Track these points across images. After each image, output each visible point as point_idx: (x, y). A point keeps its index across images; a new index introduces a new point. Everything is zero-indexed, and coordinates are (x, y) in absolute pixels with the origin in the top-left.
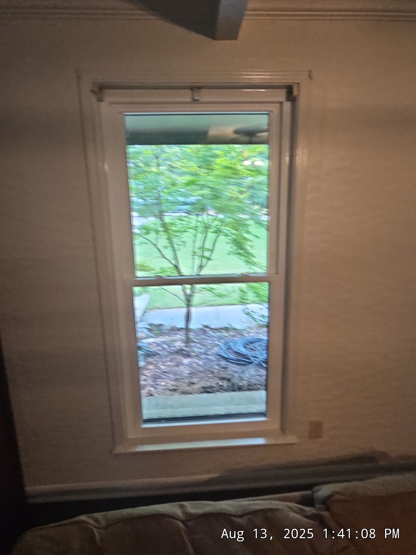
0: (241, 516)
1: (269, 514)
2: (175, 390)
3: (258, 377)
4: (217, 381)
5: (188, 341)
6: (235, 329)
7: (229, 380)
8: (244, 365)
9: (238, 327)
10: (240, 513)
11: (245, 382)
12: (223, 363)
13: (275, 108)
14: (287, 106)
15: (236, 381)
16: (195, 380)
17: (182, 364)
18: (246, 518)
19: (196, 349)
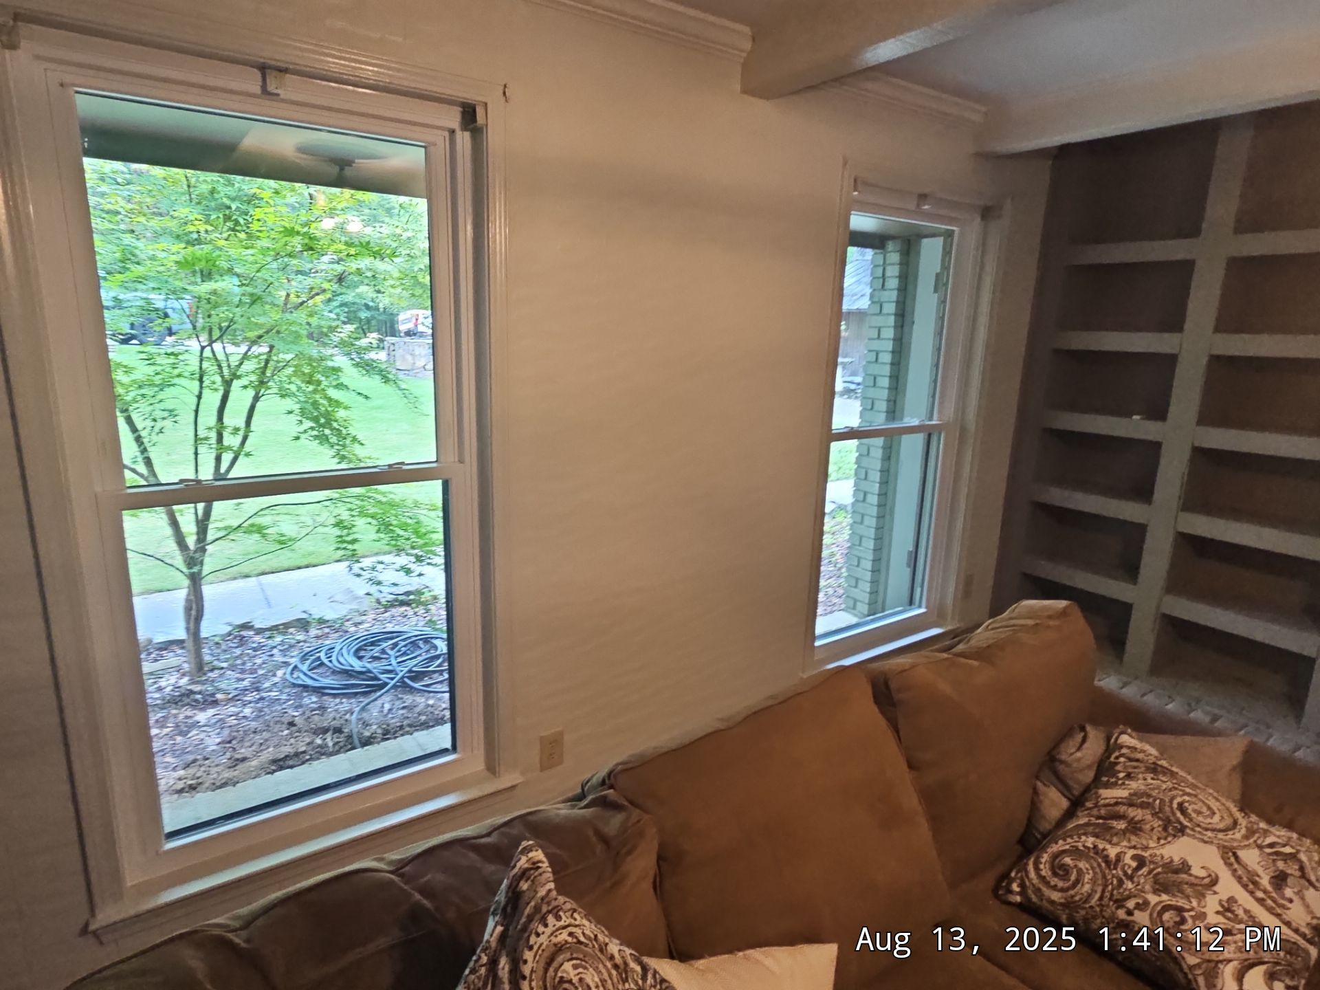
0: (488, 835)
1: (530, 818)
2: (193, 788)
3: (401, 712)
4: (308, 740)
5: (200, 667)
6: (321, 621)
7: (338, 730)
8: (365, 694)
9: (330, 615)
10: (485, 832)
11: (374, 727)
12: (311, 700)
13: (441, 139)
14: (464, 140)
15: (354, 727)
16: (243, 752)
17: (196, 725)
18: (495, 834)
19: (229, 683)
